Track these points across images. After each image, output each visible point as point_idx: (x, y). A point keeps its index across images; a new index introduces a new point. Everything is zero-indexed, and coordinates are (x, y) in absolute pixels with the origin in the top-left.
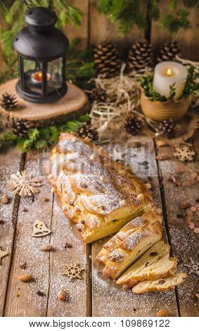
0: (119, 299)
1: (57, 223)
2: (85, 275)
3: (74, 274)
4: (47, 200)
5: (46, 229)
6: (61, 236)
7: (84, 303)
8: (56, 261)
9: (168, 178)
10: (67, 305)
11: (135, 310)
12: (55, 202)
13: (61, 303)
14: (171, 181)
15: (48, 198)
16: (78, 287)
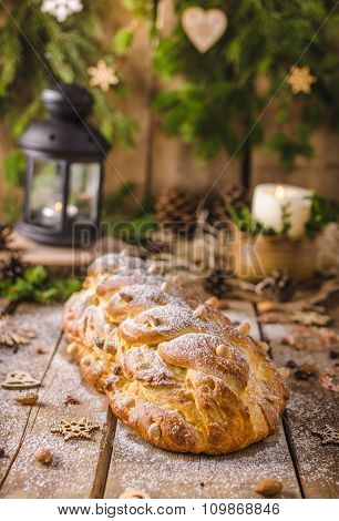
0: (169, 469)
1: (56, 376)
2: (99, 437)
3: (77, 432)
4: (40, 352)
5: (32, 380)
6: (61, 391)
7: (92, 471)
8: (41, 417)
9: (280, 340)
10: (53, 472)
11: (202, 485)
12: (57, 355)
13: (38, 469)
14: (285, 343)
15: (44, 350)
16: (81, 451)
